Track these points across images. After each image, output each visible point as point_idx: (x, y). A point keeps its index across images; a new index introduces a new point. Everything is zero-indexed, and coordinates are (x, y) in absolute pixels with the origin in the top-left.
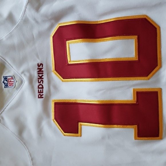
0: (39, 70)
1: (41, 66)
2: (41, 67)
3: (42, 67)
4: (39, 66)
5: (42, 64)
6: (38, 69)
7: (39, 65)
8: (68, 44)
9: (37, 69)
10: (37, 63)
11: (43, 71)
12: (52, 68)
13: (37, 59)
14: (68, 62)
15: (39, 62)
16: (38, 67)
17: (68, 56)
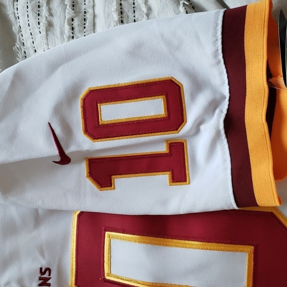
0: (41, 281)
1: (47, 273)
2: (46, 275)
3: (50, 275)
4: (42, 272)
5: (48, 270)
6: (40, 279)
7: (43, 270)
8: (108, 239)
9: (37, 278)
10: (40, 266)
11: (50, 284)
12: (70, 279)
13: (41, 258)
14: (105, 275)
15: (44, 264)
16: (39, 275)
17: (105, 263)
